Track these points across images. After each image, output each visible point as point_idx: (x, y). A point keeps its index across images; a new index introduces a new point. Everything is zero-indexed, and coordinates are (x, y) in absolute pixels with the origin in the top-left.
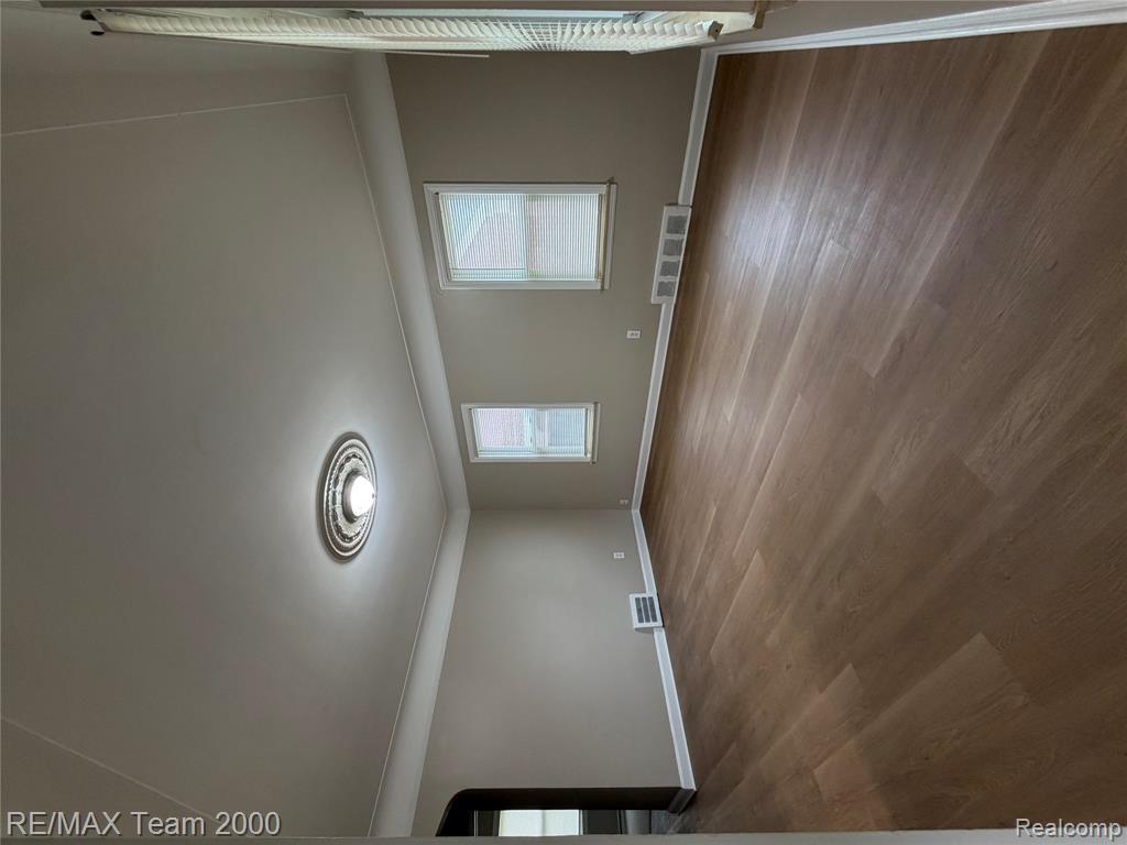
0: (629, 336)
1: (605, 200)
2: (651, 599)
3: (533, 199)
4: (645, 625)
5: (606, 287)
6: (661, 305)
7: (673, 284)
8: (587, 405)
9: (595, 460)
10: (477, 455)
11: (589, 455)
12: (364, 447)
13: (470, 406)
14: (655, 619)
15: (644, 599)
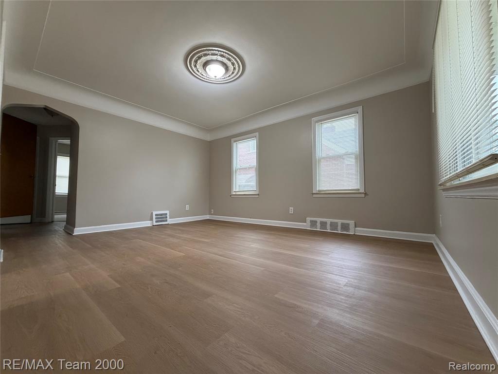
0: (290, 208)
1: (356, 192)
2: (166, 221)
3: (356, 158)
4: (154, 217)
5: (314, 196)
6: (305, 222)
7: (316, 228)
8: (258, 190)
9: (232, 196)
10: (235, 141)
11: (234, 193)
12: (238, 76)
13: (257, 136)
14: (156, 222)
15: (166, 217)
